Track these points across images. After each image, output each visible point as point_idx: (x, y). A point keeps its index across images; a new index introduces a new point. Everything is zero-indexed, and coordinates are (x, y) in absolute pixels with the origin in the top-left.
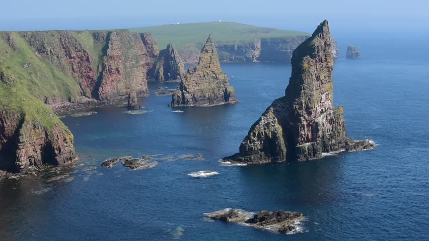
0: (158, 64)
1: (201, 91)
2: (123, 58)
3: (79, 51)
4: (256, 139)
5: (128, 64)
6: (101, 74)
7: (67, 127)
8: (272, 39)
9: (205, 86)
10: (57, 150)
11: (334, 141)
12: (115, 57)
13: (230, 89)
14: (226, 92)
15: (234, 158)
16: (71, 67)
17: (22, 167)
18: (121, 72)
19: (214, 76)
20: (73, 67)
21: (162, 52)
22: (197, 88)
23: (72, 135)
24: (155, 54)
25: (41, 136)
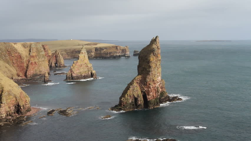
0: (51, 60)
1: (80, 73)
2: (38, 57)
3: (16, 53)
4: (129, 98)
5: (40, 60)
6: (28, 65)
7: (26, 94)
8: (100, 47)
9: (82, 70)
10: (22, 106)
11: (163, 97)
12: (34, 56)
13: (94, 72)
14: (92, 73)
15: (116, 108)
16: (12, 62)
17: (3, 117)
18: (37, 64)
19: (86, 65)
20: (13, 61)
21: (53, 54)
22: (78, 71)
23: (29, 98)
24: (50, 55)
25: (13, 99)
